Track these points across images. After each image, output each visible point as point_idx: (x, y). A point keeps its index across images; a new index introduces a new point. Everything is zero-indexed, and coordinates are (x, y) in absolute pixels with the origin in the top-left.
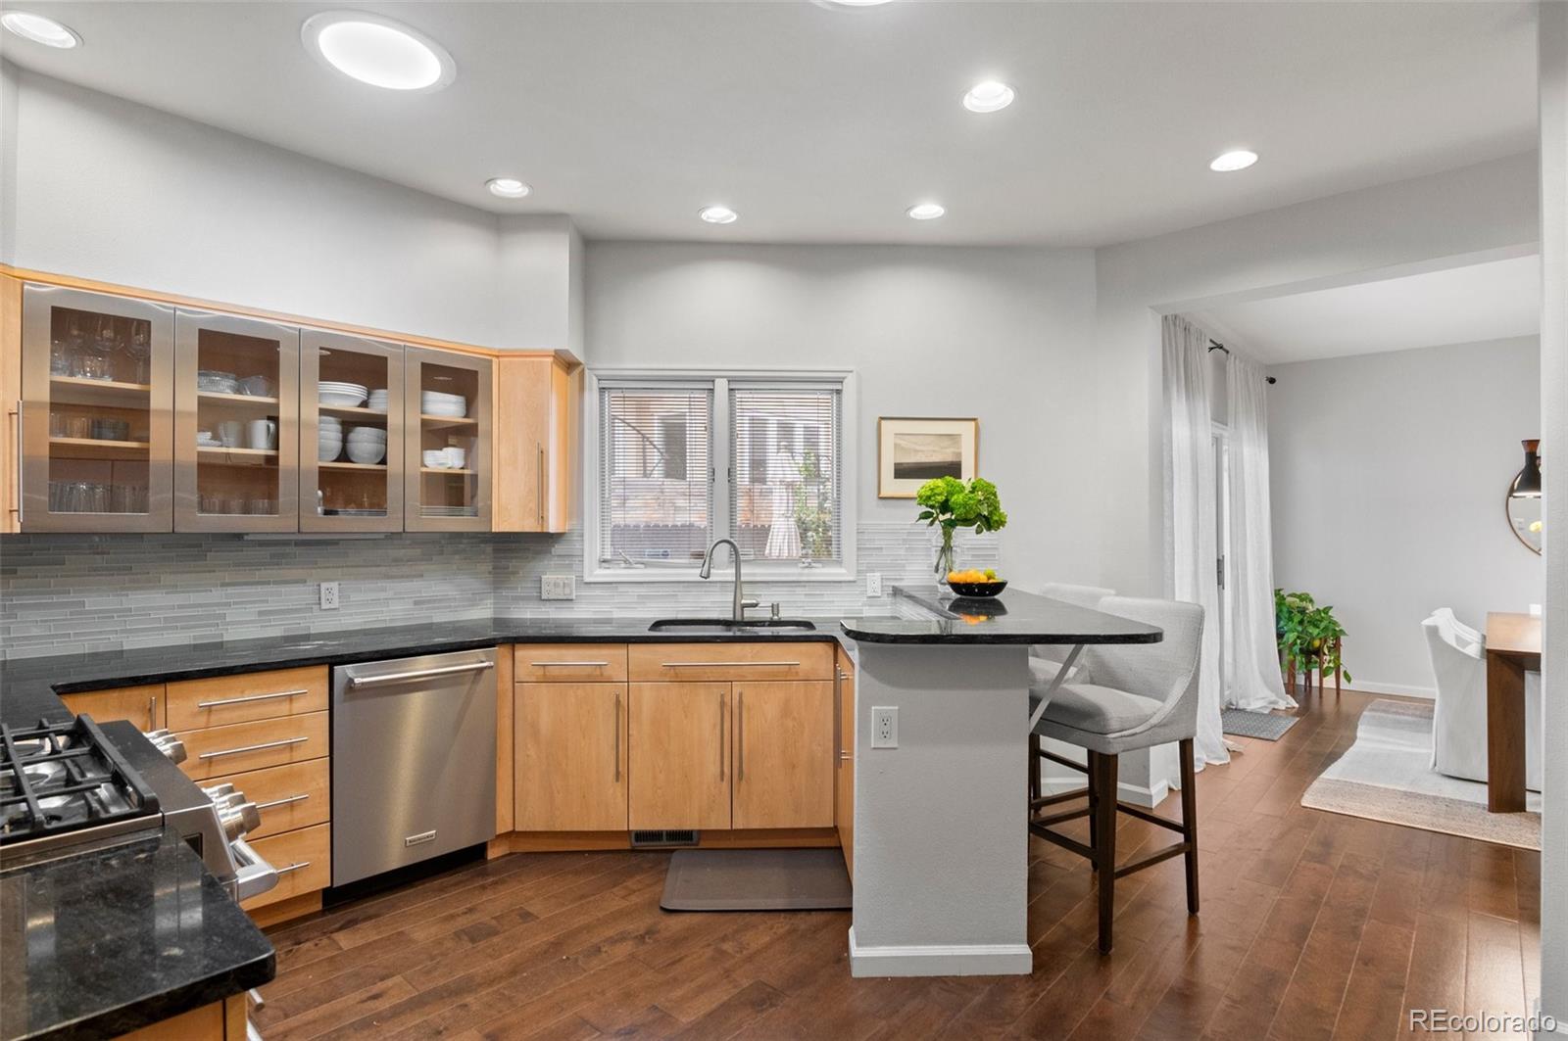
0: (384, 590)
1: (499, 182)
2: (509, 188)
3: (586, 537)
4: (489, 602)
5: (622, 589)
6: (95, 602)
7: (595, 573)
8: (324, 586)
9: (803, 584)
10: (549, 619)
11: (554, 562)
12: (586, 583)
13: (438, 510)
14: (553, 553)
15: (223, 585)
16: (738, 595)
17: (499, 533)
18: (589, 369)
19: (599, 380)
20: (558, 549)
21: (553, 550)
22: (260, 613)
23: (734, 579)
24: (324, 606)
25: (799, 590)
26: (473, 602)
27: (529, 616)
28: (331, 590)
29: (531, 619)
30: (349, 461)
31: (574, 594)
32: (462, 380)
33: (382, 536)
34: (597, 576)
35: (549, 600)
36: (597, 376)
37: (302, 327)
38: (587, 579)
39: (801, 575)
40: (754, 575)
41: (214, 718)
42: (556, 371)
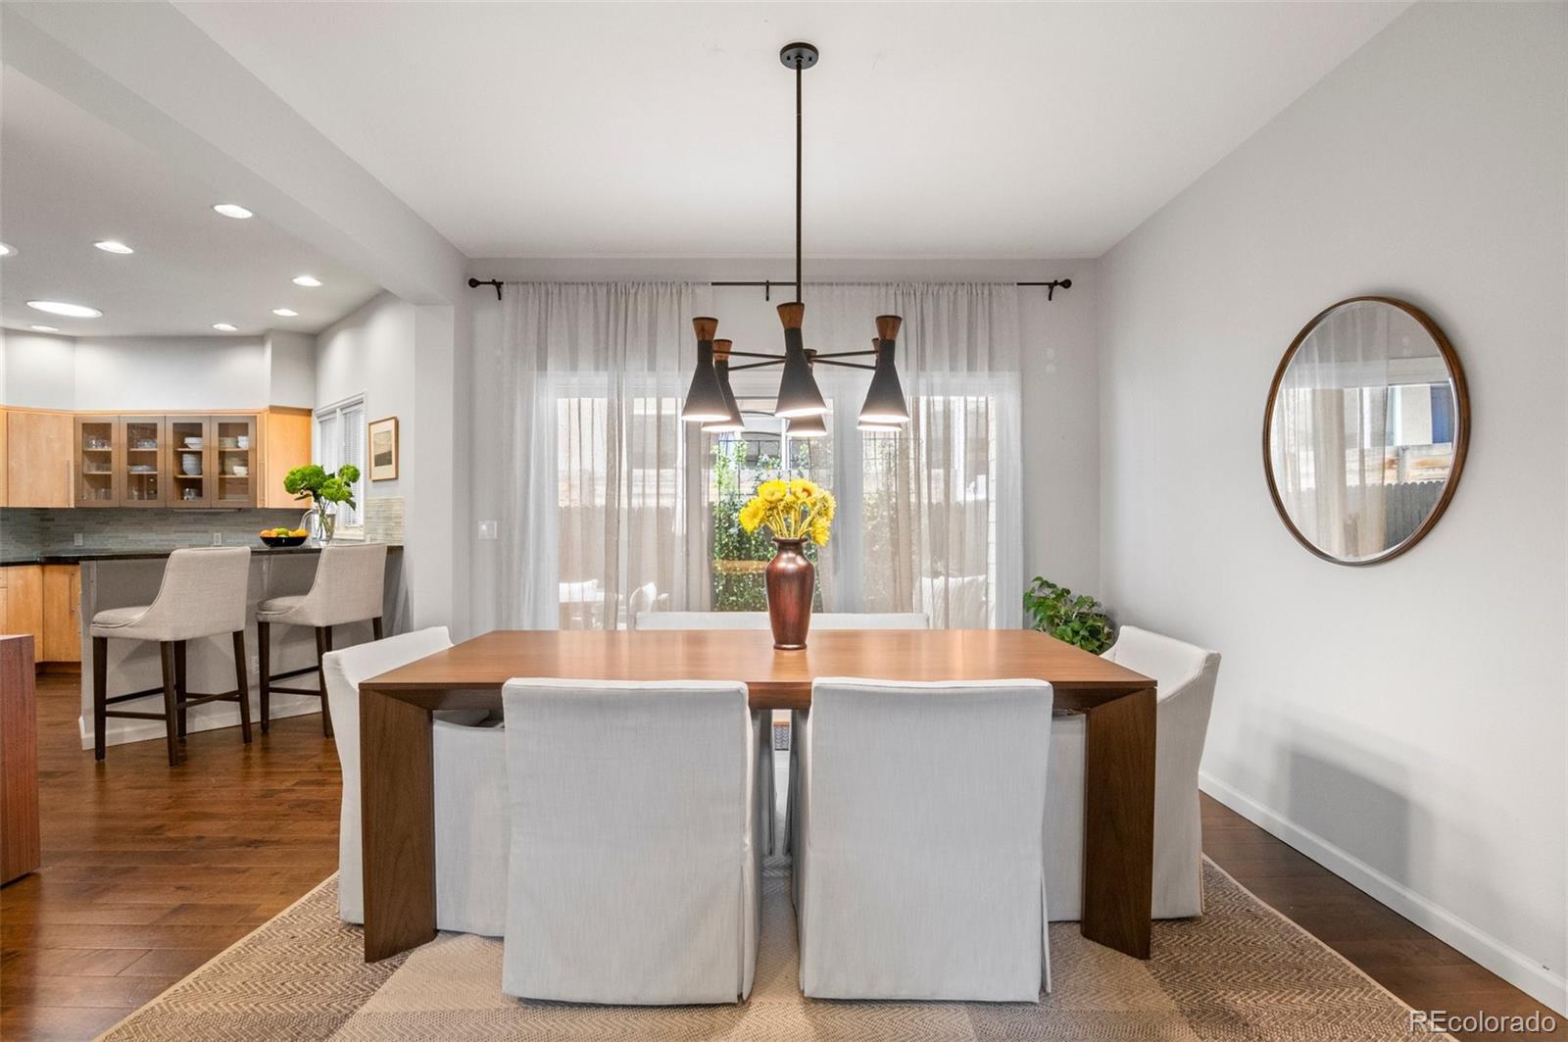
8: (215, 534)
28: (218, 536)
30: (184, 474)
42: (276, 417)
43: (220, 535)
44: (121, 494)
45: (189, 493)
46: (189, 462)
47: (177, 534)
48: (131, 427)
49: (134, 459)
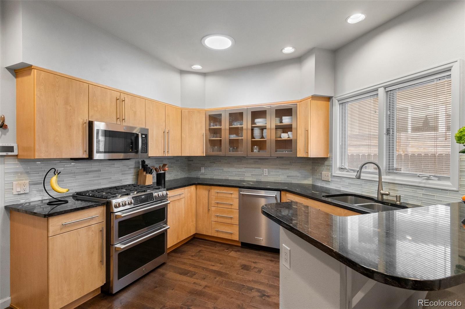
0: (279, 172)
1: (285, 49)
2: (288, 50)
3: (333, 158)
4: (311, 179)
5: (344, 179)
6: (225, 169)
7: (336, 172)
8: (264, 170)
9: (420, 188)
10: (324, 187)
11: (326, 167)
12: (334, 176)
13: (281, 151)
14: (325, 164)
15: (245, 168)
16: (380, 188)
17: (299, 157)
18: (334, 98)
19: (338, 101)
20: (326, 163)
21: (325, 163)
22: (252, 175)
23: (378, 180)
24: (265, 175)
25: (419, 191)
26: (305, 178)
27: (319, 185)
28: (266, 171)
29: (320, 186)
30: (254, 139)
31: (330, 179)
32: (288, 111)
33: (276, 158)
34: (336, 174)
35: (324, 180)
36: (337, 100)
37: (248, 107)
38: (333, 175)
39: (420, 183)
40: (395, 180)
41: (219, 195)
42: (315, 102)
43: (267, 170)
44: (226, 150)
45: (256, 149)
46: (257, 132)
47: (246, 169)
48: (231, 115)
49: (232, 131)
